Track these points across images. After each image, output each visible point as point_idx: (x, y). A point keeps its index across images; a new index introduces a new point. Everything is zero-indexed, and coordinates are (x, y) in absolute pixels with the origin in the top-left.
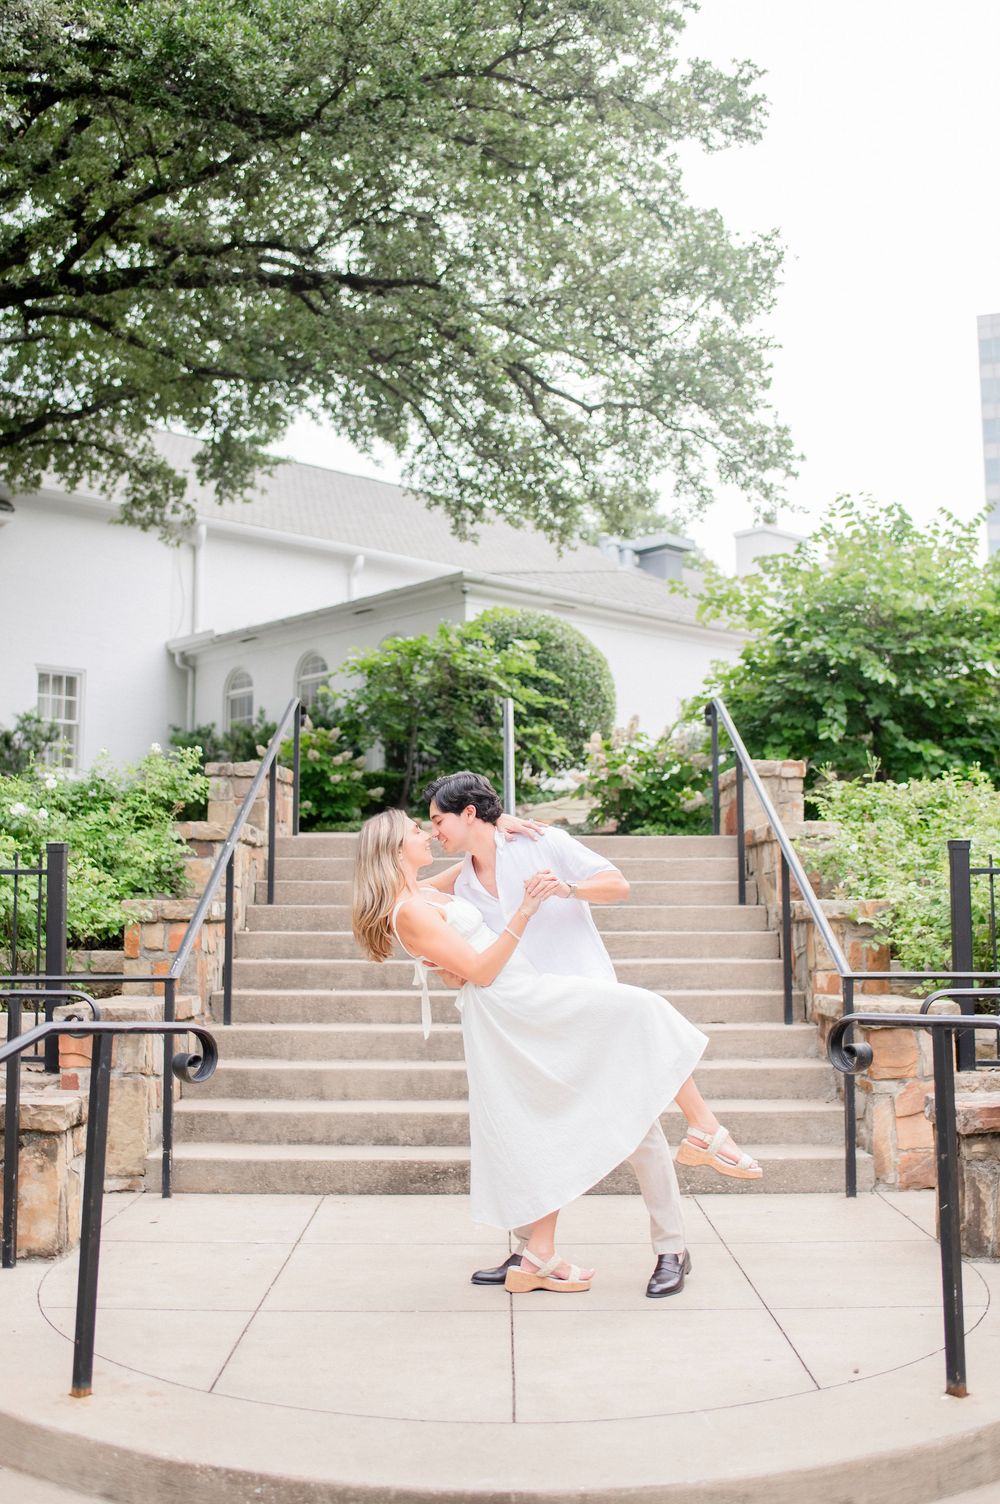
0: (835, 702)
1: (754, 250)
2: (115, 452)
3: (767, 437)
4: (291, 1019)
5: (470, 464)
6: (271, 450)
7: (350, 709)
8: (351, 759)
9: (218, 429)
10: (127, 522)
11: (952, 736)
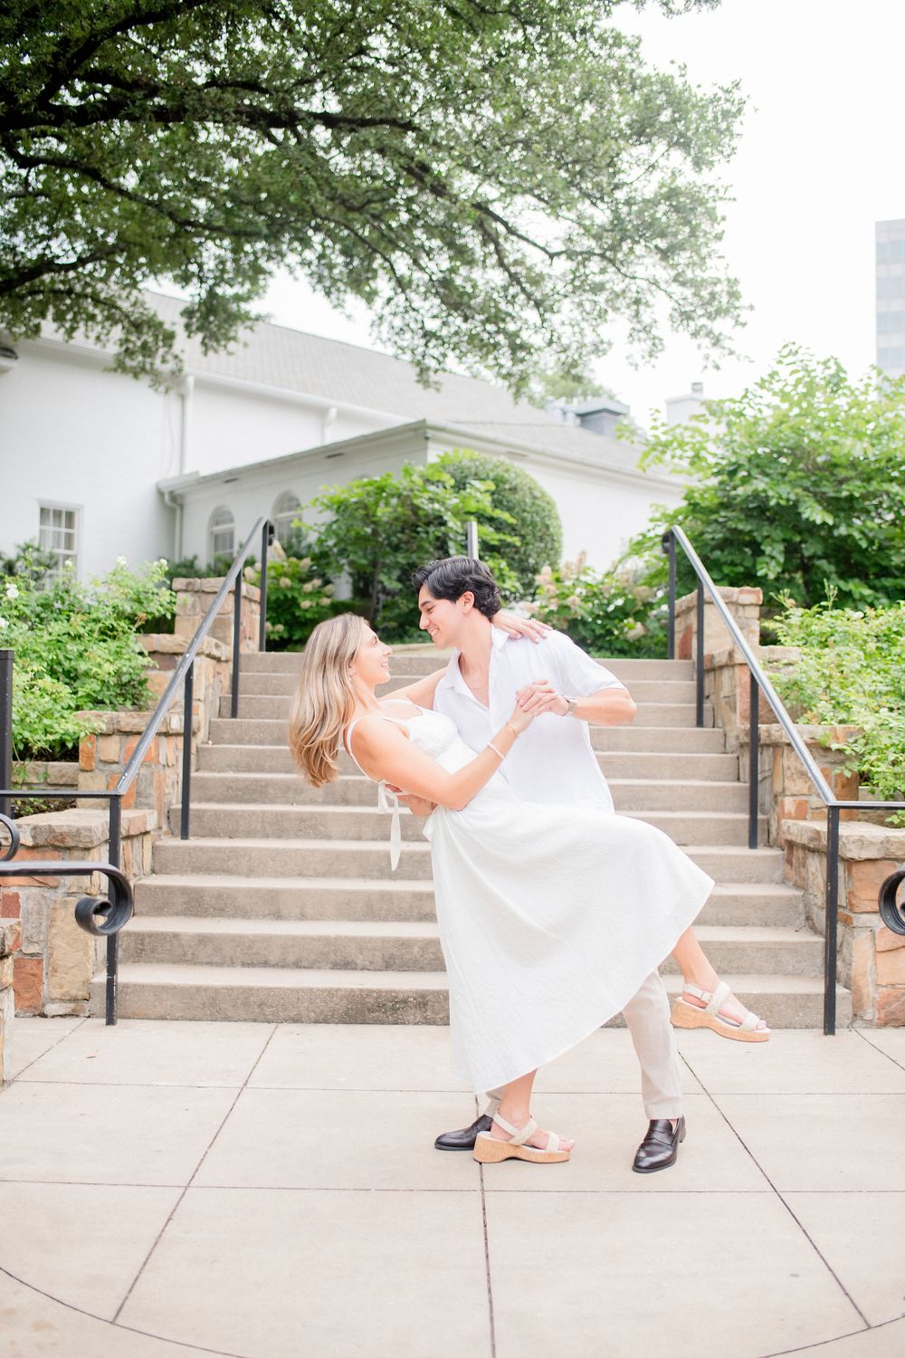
0: (774, 541)
1: (714, 100)
2: (110, 304)
3: (718, 289)
4: (250, 834)
5: (435, 317)
6: (252, 307)
7: (321, 542)
8: (320, 587)
9: (204, 285)
10: (119, 370)
11: (878, 576)
